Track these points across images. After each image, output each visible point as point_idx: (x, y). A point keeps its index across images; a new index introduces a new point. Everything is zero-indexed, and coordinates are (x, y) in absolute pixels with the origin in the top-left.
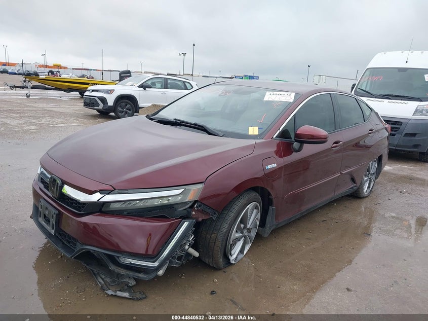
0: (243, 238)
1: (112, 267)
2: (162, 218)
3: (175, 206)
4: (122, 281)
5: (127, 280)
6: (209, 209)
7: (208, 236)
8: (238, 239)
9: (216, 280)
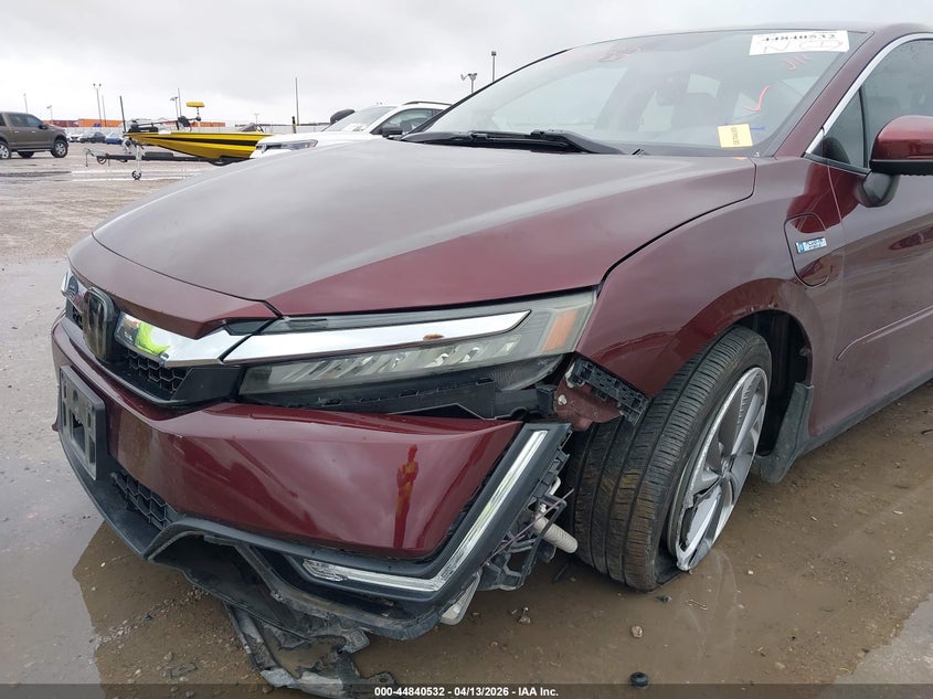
0: (718, 490)
1: (282, 592)
2: (450, 416)
3: (494, 376)
4: (323, 633)
5: (340, 631)
6: (616, 384)
7: (608, 482)
8: (704, 492)
9: (638, 631)
